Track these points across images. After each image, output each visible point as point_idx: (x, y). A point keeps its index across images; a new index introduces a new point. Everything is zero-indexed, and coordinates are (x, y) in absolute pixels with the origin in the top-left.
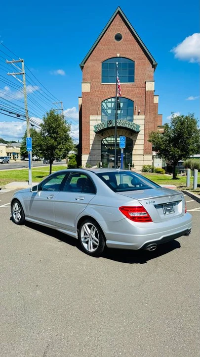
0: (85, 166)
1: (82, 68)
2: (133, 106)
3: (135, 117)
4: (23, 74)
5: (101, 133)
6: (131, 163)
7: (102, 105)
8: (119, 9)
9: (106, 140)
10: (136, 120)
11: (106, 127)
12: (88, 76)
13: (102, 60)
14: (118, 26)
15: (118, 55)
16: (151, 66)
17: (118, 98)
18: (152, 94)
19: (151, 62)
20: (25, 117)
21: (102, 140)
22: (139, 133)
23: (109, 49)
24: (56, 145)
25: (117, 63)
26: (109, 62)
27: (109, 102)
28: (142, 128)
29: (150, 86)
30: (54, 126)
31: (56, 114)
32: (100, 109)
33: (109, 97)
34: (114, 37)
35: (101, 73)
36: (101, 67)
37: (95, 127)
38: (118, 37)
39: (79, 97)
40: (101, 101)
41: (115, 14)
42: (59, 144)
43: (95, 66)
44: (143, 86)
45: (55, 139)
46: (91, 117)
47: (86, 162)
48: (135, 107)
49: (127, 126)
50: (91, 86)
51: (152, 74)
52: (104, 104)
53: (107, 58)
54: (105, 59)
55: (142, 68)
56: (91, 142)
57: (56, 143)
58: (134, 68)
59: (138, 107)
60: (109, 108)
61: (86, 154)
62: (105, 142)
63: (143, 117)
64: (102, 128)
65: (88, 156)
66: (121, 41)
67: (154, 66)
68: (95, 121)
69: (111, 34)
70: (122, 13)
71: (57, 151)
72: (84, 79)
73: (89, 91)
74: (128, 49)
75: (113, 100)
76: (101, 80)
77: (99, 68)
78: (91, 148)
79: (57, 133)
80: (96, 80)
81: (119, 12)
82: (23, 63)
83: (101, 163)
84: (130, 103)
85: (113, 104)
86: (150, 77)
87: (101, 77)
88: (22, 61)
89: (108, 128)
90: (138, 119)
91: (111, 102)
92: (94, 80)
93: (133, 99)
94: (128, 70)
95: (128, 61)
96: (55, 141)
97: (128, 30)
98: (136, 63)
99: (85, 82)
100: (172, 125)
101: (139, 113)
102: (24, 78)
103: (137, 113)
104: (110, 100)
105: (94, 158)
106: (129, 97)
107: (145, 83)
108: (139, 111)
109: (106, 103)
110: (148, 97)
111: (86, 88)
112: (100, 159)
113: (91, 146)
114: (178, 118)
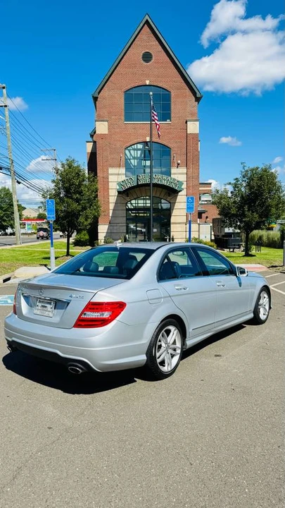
0: (103, 241)
1: (95, 99)
2: (169, 155)
3: (174, 170)
4: (6, 106)
5: (125, 193)
6: (170, 236)
7: (126, 154)
8: (147, 17)
9: (131, 204)
10: (175, 174)
11: (135, 184)
12: (104, 112)
13: (124, 89)
14: (146, 42)
15: (148, 83)
16: (194, 99)
17: (147, 143)
18: (195, 136)
19: (194, 93)
20: (9, 169)
21: (126, 204)
23: (135, 73)
24: (79, 211)
25: (151, 93)
26: (133, 92)
27: (134, 150)
28: (184, 186)
29: (193, 128)
30: (76, 182)
31: (76, 165)
32: (123, 159)
33: (136, 141)
34: (141, 57)
35: (123, 107)
36: (123, 99)
37: (119, 184)
38: (147, 57)
39: (87, 142)
40: (124, 147)
41: (142, 25)
42: (84, 208)
43: (114, 97)
44: (184, 127)
45: (78, 201)
46: (111, 171)
47: (105, 235)
48: (172, 157)
49: (165, 183)
50: (109, 126)
51: (196, 110)
52: (127, 152)
53: (133, 85)
54: (129, 87)
55: (181, 103)
56: (112, 206)
57: (79, 208)
58: (170, 100)
59: (177, 157)
60: (134, 158)
61: (104, 223)
63: (185, 170)
64: (129, 185)
65: (107, 227)
66: (151, 62)
67: (198, 99)
68: (115, 178)
69: (136, 53)
70: (151, 24)
71: (81, 219)
72: (99, 116)
73: (106, 132)
74: (159, 74)
75: (140, 146)
76: (123, 118)
77: (121, 101)
78: (111, 215)
79: (80, 193)
80: (116, 117)
81: (147, 22)
82: (4, 90)
83: (127, 235)
84: (166, 150)
85: (139, 152)
86: (192, 114)
87: (123, 114)
88: (4, 88)
89: (138, 186)
90: (180, 174)
91: (137, 150)
92: (113, 117)
93: (169, 145)
94: (161, 103)
95: (162, 92)
96: (79, 204)
97: (160, 47)
98: (173, 94)
99: (100, 119)
100: (243, 181)
101: (178, 164)
102: (7, 113)
103: (176, 165)
104: (135, 147)
105: (115, 229)
106: (164, 143)
107: (186, 123)
108: (179, 162)
109: (129, 151)
110: (190, 142)
111: (102, 128)
112: (125, 231)
113: (111, 212)
114: (252, 170)
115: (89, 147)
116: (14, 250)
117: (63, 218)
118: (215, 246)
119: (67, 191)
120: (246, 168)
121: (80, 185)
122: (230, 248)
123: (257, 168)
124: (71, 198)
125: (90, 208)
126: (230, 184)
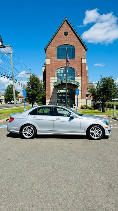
1: (46, 50)
2: (75, 72)
3: (76, 78)
4: (11, 53)
5: (57, 87)
6: (74, 104)
7: (57, 71)
8: (66, 18)
9: (59, 91)
10: (76, 79)
11: (60, 83)
12: (49, 55)
13: (57, 46)
14: (66, 28)
15: (66, 44)
17: (66, 67)
18: (85, 65)
19: (85, 48)
20: (12, 78)
21: (57, 91)
22: (79, 87)
23: (61, 40)
25: (67, 48)
26: (60, 47)
27: (61, 70)
28: (80, 84)
29: (84, 61)
30: (36, 83)
31: (36, 76)
32: (56, 74)
33: (61, 67)
34: (64, 34)
35: (56, 53)
36: (56, 50)
37: (54, 83)
38: (66, 34)
39: (43, 67)
40: (57, 69)
41: (64, 21)
42: (39, 93)
43: (53, 49)
44: (81, 61)
45: (36, 90)
46: (51, 78)
47: (48, 103)
48: (76, 72)
49: (72, 83)
50: (51, 61)
51: (85, 54)
52: (58, 71)
54: (59, 45)
55: (79, 51)
56: (51, 92)
57: (37, 93)
58: (75, 50)
59: (78, 73)
60: (61, 73)
61: (48, 99)
62: (59, 92)
63: (80, 78)
64: (58, 84)
66: (67, 36)
67: (86, 50)
68: (53, 81)
69: (62, 32)
70: (68, 21)
71: (37, 97)
72: (47, 57)
73: (50, 63)
74: (71, 40)
75: (63, 69)
76: (56, 57)
77: (55, 51)
78: (51, 95)
79: (37, 87)
80: (54, 57)
81: (66, 20)
83: (57, 104)
84: (73, 70)
85: (63, 71)
86: (84, 56)
87: (56, 56)
88: (10, 46)
89: (62, 84)
90: (78, 79)
91: (62, 70)
92: (52, 57)
93: (74, 68)
94: (71, 51)
95: (71, 47)
97: (71, 30)
98: (76, 48)
99: (47, 58)
100: (101, 82)
101: (78, 75)
102: (11, 56)
103: (77, 76)
104: (61, 69)
105: (53, 101)
106: (72, 67)
107: (81, 59)
108: (78, 74)
109: (59, 70)
110: (83, 67)
111: (48, 62)
112: (57, 102)
113: (51, 94)
114: (104, 78)
115: (43, 69)
116: (13, 109)
117: (31, 97)
118: (93, 108)
119: (32, 86)
120: (102, 78)
121: (37, 84)
122: (99, 109)
123: (107, 78)
124: (34, 89)
125: (41, 93)
126: (96, 83)
